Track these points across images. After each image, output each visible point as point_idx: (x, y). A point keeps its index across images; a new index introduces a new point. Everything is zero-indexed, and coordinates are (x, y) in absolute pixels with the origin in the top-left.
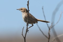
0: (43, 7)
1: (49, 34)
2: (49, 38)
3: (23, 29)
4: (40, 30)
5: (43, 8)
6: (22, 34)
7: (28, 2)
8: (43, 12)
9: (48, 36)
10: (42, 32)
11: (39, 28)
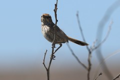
0: (78, 12)
1: (89, 61)
2: (89, 69)
3: (45, 54)
4: (73, 54)
5: (77, 15)
6: (44, 63)
7: (56, 5)
8: (79, 22)
9: (87, 65)
10: (76, 58)
11: (72, 51)
